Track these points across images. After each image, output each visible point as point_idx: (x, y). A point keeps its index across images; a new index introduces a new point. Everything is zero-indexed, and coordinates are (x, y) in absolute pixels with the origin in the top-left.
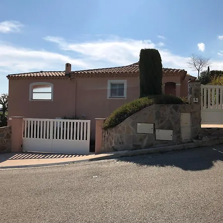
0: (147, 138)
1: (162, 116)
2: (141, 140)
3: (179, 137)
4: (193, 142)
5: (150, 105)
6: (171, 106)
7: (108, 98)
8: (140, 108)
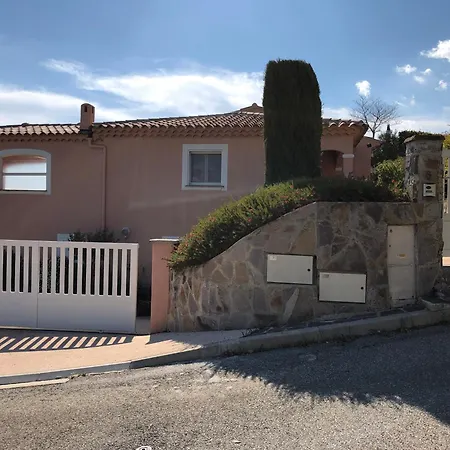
0: (294, 297)
1: (336, 235)
2: (279, 302)
3: (383, 293)
4: (422, 307)
5: (304, 203)
6: (363, 206)
7: (183, 188)
8: (277, 213)
